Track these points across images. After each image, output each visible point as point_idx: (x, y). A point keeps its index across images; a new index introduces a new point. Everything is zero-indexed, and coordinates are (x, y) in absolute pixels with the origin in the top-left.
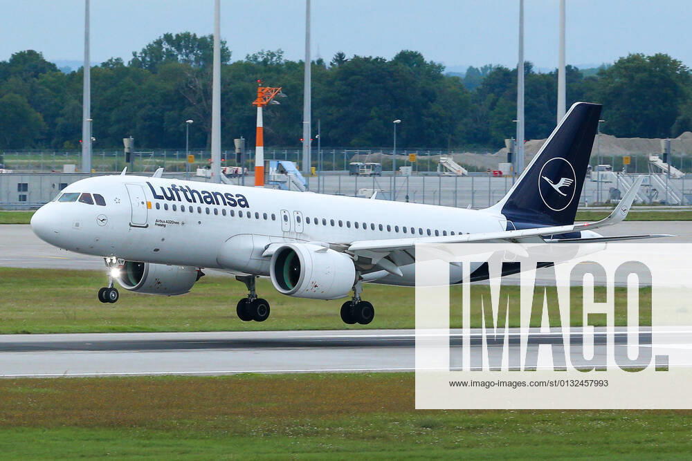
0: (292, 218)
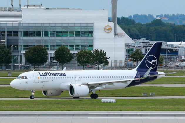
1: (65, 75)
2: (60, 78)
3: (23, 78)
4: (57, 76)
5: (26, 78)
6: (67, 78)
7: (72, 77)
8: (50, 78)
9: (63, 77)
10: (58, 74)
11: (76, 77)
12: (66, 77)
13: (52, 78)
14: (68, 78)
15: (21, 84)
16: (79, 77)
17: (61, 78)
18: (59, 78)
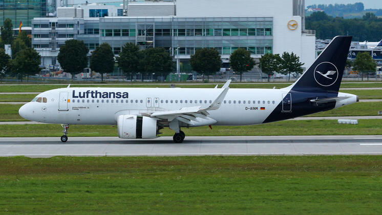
0: (153, 101)
1: (127, 97)
2: (115, 101)
3: (39, 100)
4: (108, 98)
5: (45, 100)
6: (129, 101)
7: (141, 101)
8: (93, 101)
9: (122, 101)
10: (112, 95)
11: (149, 101)
12: (127, 102)
13: (98, 101)
14: (132, 101)
15: (33, 112)
16: (156, 101)
17: (117, 101)
18: (112, 101)
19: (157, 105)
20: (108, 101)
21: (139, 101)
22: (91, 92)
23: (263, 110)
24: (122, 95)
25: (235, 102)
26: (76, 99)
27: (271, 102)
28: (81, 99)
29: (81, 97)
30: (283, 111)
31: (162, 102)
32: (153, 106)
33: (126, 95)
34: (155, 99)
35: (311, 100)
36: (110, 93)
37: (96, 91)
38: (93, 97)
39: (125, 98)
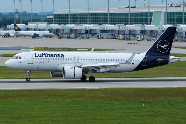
19: (79, 61)
20: (53, 59)
21: (70, 59)
22: (44, 54)
23: (133, 65)
24: (61, 55)
25: (119, 60)
26: (37, 58)
27: (137, 61)
28: (40, 58)
29: (39, 57)
30: (143, 65)
31: (82, 59)
32: (77, 62)
33: (63, 56)
34: (78, 58)
35: (157, 60)
36: (54, 55)
37: (47, 54)
38: (46, 57)
39: (62, 57)
